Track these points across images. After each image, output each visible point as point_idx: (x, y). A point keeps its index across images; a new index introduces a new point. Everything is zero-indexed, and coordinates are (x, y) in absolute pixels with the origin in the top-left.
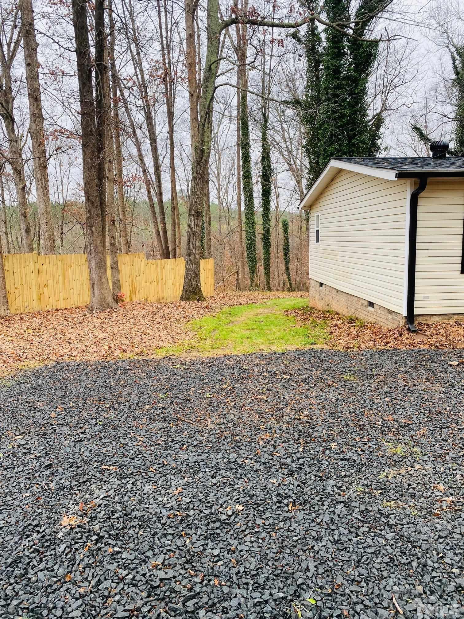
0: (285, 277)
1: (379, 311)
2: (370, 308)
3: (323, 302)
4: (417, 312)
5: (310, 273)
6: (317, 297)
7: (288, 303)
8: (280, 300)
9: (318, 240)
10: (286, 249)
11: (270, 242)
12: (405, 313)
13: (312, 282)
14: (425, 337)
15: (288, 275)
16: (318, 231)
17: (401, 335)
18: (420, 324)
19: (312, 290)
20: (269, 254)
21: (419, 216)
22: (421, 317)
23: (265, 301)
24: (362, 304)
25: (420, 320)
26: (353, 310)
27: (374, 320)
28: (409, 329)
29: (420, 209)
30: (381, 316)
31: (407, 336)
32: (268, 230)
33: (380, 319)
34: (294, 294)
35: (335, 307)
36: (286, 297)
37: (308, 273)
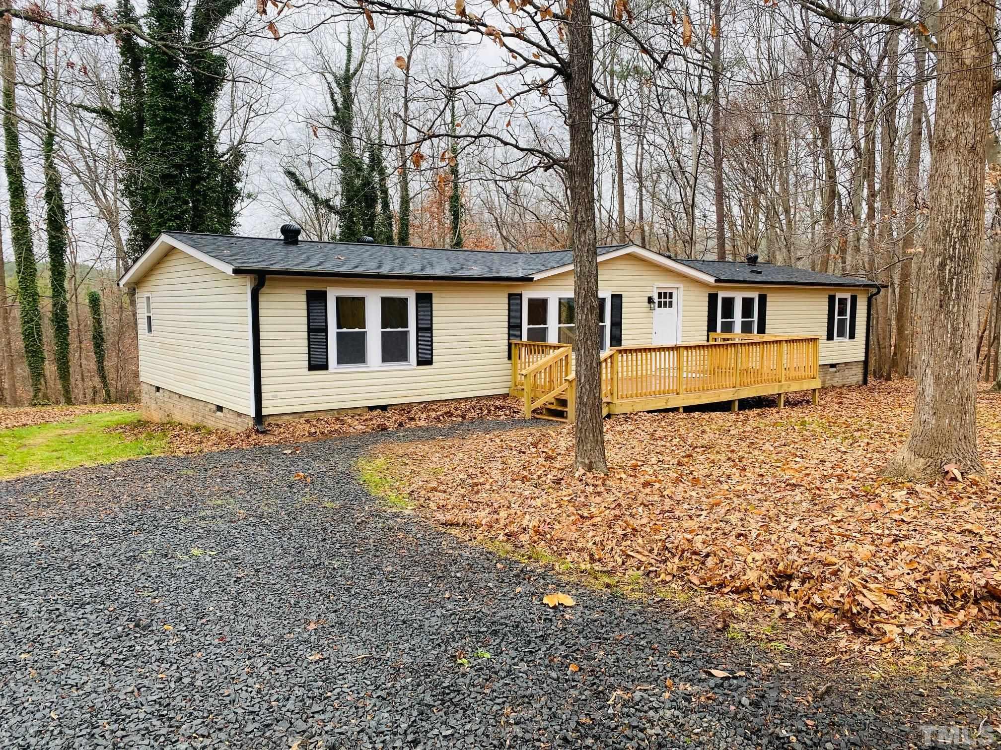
0: (97, 380)
1: (228, 416)
2: (219, 413)
3: (162, 412)
4: (265, 412)
5: (141, 374)
6: (153, 406)
7: (107, 419)
8: (95, 416)
9: (150, 330)
10: (98, 339)
11: (67, 326)
12: (253, 414)
13: (144, 388)
14: (272, 437)
15: (104, 379)
16: (149, 318)
17: (248, 437)
18: (269, 424)
19: (145, 398)
20: (67, 345)
21: (262, 312)
22: (271, 418)
23: (66, 418)
24: (210, 410)
25: (270, 420)
26: (200, 418)
27: (224, 427)
28: (257, 431)
29: (262, 305)
30: (231, 420)
31: (255, 437)
32: (64, 307)
33: (230, 424)
34: (117, 406)
35: (178, 417)
36: (104, 411)
37: (136, 375)
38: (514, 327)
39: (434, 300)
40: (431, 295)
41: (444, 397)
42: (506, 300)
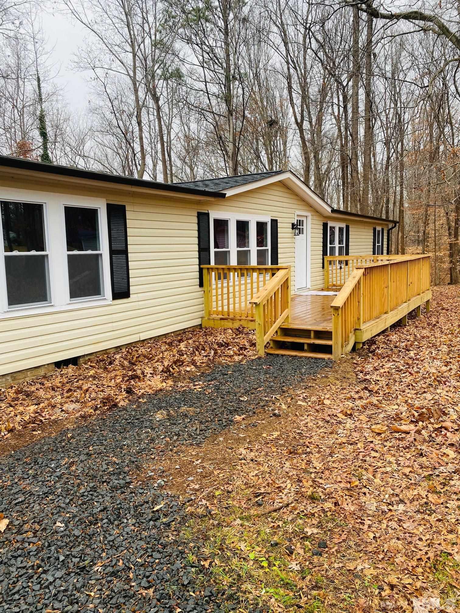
38: (203, 250)
39: (129, 215)
40: (124, 206)
41: (143, 337)
42: (195, 220)
